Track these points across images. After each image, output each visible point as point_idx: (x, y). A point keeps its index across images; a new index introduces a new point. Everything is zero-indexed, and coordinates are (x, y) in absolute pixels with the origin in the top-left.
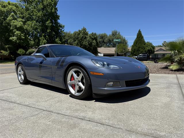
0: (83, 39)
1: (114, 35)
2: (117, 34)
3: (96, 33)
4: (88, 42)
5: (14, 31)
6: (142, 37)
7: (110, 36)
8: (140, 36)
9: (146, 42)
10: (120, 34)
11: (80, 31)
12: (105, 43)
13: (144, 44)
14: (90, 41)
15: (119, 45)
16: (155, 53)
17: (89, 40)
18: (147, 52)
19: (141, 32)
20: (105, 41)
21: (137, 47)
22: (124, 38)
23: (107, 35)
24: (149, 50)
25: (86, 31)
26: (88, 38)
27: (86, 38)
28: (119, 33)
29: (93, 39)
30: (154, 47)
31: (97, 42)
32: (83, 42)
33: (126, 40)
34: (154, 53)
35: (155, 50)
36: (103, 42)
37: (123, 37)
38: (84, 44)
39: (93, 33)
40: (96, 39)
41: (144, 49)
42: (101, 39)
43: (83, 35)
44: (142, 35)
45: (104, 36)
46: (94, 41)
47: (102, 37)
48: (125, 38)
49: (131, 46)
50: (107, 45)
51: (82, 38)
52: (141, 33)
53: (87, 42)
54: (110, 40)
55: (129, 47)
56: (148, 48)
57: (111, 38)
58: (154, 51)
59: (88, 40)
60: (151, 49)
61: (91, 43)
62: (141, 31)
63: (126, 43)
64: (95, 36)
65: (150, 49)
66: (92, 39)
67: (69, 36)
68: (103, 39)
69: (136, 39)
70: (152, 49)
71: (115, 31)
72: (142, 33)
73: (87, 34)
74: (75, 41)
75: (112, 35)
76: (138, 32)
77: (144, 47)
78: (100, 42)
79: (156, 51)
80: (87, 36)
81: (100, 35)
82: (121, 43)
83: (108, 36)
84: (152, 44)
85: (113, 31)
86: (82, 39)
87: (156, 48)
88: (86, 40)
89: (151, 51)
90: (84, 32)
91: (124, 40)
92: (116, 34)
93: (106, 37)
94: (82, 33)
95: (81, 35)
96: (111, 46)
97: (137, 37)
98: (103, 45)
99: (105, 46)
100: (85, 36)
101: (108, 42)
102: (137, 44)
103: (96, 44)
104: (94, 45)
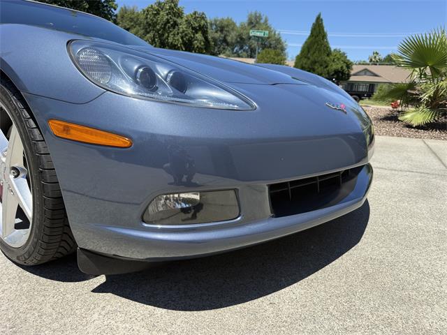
0: (169, 28)
1: (252, 23)
2: (262, 21)
3: (203, 14)
4: (182, 38)
6: (324, 36)
7: (243, 27)
8: (318, 32)
9: (332, 50)
10: (269, 23)
11: (159, 4)
12: (228, 44)
13: (328, 55)
14: (186, 35)
15: (264, 52)
16: (352, 79)
17: (183, 31)
18: (333, 75)
19: (322, 20)
20: (229, 39)
21: (309, 62)
22: (279, 34)
23: (234, 24)
24: (337, 72)
25: (176, 5)
26: (183, 27)
27: (175, 24)
28: (266, 21)
29: (196, 30)
30: (349, 65)
31: (206, 38)
32: (168, 37)
33: (283, 40)
34: (348, 79)
35: (352, 72)
36: (225, 41)
37: (277, 33)
38: (170, 40)
39: (195, 13)
40: (203, 30)
41: (327, 67)
42: (219, 33)
43: (167, 15)
44: (325, 30)
45: (227, 26)
46: (199, 36)
47: (222, 27)
48: (282, 36)
49: (295, 59)
50: (233, 49)
51: (165, 25)
52: (322, 23)
53: (178, 37)
54: (241, 39)
55: (289, 59)
56: (335, 67)
57: (245, 32)
58: (349, 76)
59: (181, 30)
60: (342, 67)
61: (191, 41)
62: (321, 17)
63: (283, 49)
64: (203, 22)
65: (340, 69)
66: (193, 28)
67: (132, 20)
68: (224, 32)
69: (309, 39)
70: (345, 68)
71: (256, 14)
72: (324, 24)
73: (179, 14)
74: (148, 33)
75: (249, 24)
76: (314, 21)
77: (325, 62)
78: (215, 40)
79: (354, 75)
80: (179, 21)
81: (216, 21)
82: (270, 47)
83: (238, 25)
84: (346, 57)
85: (251, 15)
86: (164, 28)
87: (354, 67)
88: (175, 31)
89: (343, 73)
90: (171, 8)
91: (278, 41)
92: (257, 22)
93: (233, 29)
94: (167, 10)
95: (163, 16)
96: (245, 53)
97: (311, 33)
98: (224, 49)
99: (227, 52)
100: (175, 19)
101: (238, 42)
102: (309, 52)
103: (202, 43)
104: (198, 47)
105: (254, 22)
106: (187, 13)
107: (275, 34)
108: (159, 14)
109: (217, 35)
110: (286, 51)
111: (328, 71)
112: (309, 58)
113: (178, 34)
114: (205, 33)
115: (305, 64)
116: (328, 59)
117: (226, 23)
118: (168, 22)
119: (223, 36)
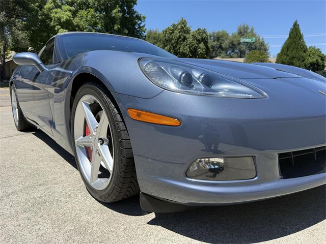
0: (180, 41)
1: (241, 33)
2: (249, 31)
3: (205, 29)
4: (189, 48)
5: (56, 29)
6: (301, 37)
7: (234, 36)
8: (295, 35)
9: (308, 47)
10: (255, 31)
11: (174, 25)
12: (223, 49)
13: (305, 52)
14: (192, 45)
15: (251, 52)
17: (190, 43)
18: (309, 67)
19: (298, 25)
20: (223, 46)
21: (288, 58)
22: (263, 39)
23: (227, 35)
24: (312, 64)
25: (185, 26)
26: (190, 40)
27: (185, 39)
28: (252, 30)
29: (199, 41)
30: (323, 58)
31: (207, 46)
32: (179, 49)
33: (266, 43)
34: (323, 69)
36: (220, 47)
37: (261, 38)
38: (181, 50)
39: (199, 29)
40: (205, 40)
41: (303, 61)
42: (216, 42)
43: (179, 32)
44: (301, 32)
45: (222, 36)
46: (202, 45)
47: (218, 38)
49: (276, 56)
50: (226, 53)
51: (178, 39)
52: (299, 28)
53: (187, 47)
54: (233, 44)
55: (271, 57)
56: (311, 60)
57: (236, 39)
58: (324, 67)
59: (189, 42)
60: (317, 60)
61: (196, 49)
62: (298, 23)
63: (266, 50)
64: (204, 35)
65: (315, 62)
66: (197, 40)
67: (155, 38)
68: (220, 41)
69: (288, 40)
70: (320, 60)
71: (244, 25)
73: (188, 32)
74: (166, 46)
75: (239, 34)
76: (292, 26)
77: (302, 57)
78: (213, 47)
80: (187, 36)
81: (214, 33)
82: (256, 49)
83: (230, 35)
84: (321, 52)
85: (240, 27)
86: (177, 42)
88: (185, 43)
89: (318, 64)
90: (182, 28)
91: (262, 44)
92: (245, 32)
93: (226, 39)
94: (179, 29)
95: (177, 33)
96: (236, 55)
97: (290, 36)
98: (220, 53)
99: (222, 55)
100: (185, 35)
101: (231, 47)
102: (288, 50)
103: (204, 50)
104: (201, 53)
105: (242, 32)
106: (193, 30)
107: (259, 39)
108: (174, 33)
109: (215, 44)
110: (268, 51)
111: (305, 64)
112: (288, 55)
113: (187, 45)
114: (206, 43)
115: (285, 59)
116: (305, 54)
117: (221, 34)
118: (180, 37)
119: (219, 44)
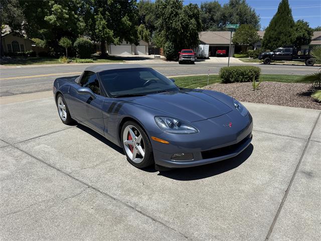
0: (173, 17)
1: (233, 4)
2: (241, 2)
3: (196, 5)
4: (181, 23)
5: (50, 4)
6: (289, 12)
7: (226, 8)
8: (284, 10)
10: (246, 2)
12: (214, 21)
13: (291, 27)
14: (184, 21)
16: (312, 43)
17: (182, 19)
20: (215, 18)
21: (276, 33)
22: (254, 11)
23: (219, 6)
24: (299, 38)
26: (182, 16)
27: (177, 14)
28: (244, 2)
29: (190, 17)
30: (310, 32)
31: (198, 22)
32: (172, 23)
33: (257, 15)
34: (309, 43)
35: (313, 38)
36: (212, 19)
37: (252, 10)
38: (173, 26)
39: (191, 5)
40: (196, 16)
41: (290, 36)
42: (208, 13)
43: (172, 8)
45: (214, 8)
46: (193, 21)
47: (210, 9)
50: (218, 25)
51: (170, 15)
53: (178, 23)
54: (224, 16)
55: (261, 29)
56: (297, 35)
57: (228, 11)
58: (310, 40)
59: (181, 18)
60: (304, 35)
61: (187, 25)
63: (256, 22)
64: (196, 11)
65: (302, 36)
67: (147, 9)
68: (212, 12)
69: (276, 15)
70: (306, 34)
73: (180, 7)
75: (230, 5)
77: (289, 32)
78: (204, 19)
79: (314, 40)
80: (179, 11)
81: (206, 5)
83: (222, 6)
84: (308, 26)
86: (169, 18)
87: (315, 33)
88: (177, 19)
89: (304, 38)
91: (253, 16)
92: (237, 3)
93: (218, 10)
95: (169, 9)
97: (278, 11)
98: (211, 25)
99: (214, 27)
100: (177, 10)
101: (222, 19)
102: (276, 25)
103: (195, 26)
104: (192, 29)
106: (185, 5)
107: (250, 11)
108: (166, 7)
109: (206, 15)
110: (259, 23)
111: (291, 39)
112: (276, 30)
113: (179, 21)
114: (197, 19)
115: (273, 34)
116: (292, 29)
117: (213, 6)
118: (172, 13)
119: (211, 15)
